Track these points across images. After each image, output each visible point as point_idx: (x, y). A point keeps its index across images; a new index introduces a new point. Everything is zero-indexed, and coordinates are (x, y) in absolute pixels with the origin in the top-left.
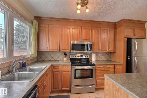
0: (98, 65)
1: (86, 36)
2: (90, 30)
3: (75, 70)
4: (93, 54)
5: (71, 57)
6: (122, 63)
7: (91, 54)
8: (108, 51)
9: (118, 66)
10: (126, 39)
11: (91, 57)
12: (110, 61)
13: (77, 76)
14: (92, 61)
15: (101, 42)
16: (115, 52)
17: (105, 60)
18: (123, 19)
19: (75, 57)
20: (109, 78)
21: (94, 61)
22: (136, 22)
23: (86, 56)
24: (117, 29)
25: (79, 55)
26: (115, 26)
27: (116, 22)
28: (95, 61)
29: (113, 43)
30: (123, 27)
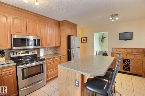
0: (48, 59)
1: (33, 30)
2: (37, 23)
3: (23, 70)
4: (41, 49)
5: (12, 56)
6: (65, 54)
7: (39, 49)
8: (54, 46)
9: (63, 57)
10: (67, 36)
11: (39, 52)
12: (56, 54)
13: (25, 75)
14: (40, 56)
15: (49, 37)
16: (60, 46)
17: (52, 53)
18: (65, 20)
19: (18, 55)
20: (62, 67)
21: (42, 56)
22: (73, 24)
23: (33, 52)
24: (61, 27)
25: (24, 52)
26: (59, 24)
27: (60, 21)
28: (44, 56)
29: (58, 38)
30: (65, 26)
